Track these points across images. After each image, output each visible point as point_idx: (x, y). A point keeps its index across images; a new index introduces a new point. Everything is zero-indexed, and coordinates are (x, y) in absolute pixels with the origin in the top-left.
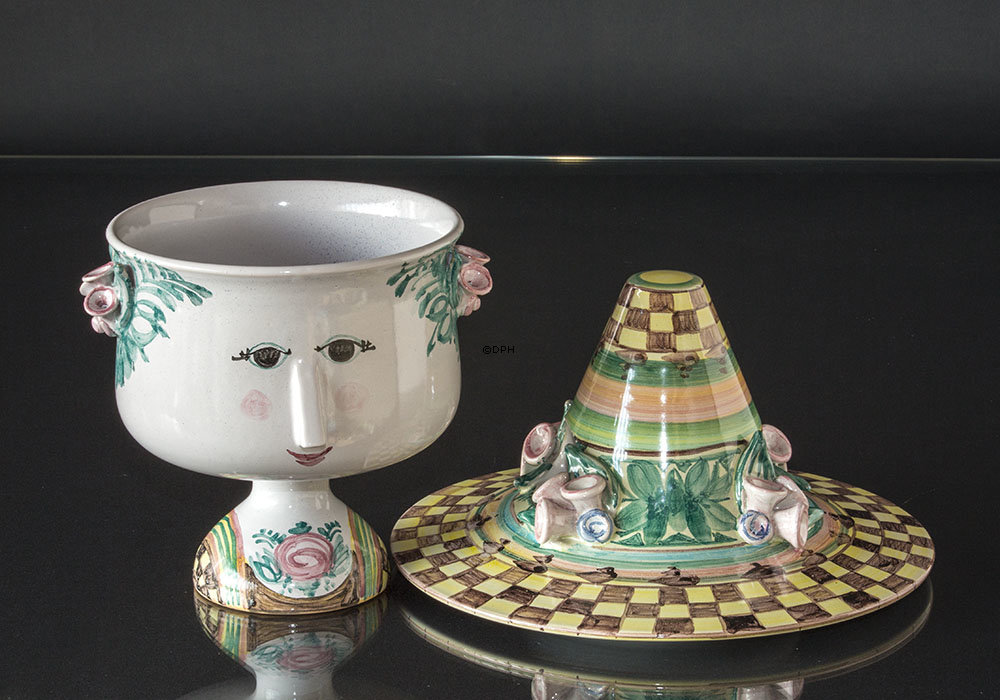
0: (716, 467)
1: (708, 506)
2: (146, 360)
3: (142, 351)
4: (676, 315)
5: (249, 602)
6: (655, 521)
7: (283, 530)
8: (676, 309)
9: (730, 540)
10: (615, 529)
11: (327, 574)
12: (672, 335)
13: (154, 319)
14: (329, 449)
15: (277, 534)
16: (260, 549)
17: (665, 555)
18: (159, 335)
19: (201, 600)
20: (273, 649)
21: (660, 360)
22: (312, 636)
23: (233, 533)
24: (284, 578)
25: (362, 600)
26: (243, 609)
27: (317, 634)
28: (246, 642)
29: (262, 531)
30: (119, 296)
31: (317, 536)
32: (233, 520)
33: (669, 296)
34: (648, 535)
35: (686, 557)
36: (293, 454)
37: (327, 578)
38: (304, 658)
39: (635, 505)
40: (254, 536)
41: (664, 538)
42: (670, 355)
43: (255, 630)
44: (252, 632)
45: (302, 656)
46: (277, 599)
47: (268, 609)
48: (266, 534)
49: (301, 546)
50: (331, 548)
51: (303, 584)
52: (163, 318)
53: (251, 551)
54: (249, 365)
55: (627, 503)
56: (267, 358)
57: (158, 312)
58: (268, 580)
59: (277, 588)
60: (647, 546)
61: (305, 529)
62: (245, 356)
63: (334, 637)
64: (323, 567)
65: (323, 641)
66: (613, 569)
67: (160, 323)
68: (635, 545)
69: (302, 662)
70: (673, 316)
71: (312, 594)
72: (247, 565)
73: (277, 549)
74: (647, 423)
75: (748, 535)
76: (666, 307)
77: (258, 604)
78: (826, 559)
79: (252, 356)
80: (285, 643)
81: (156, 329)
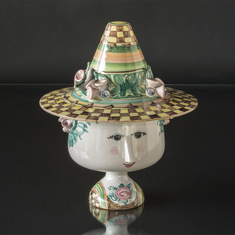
0: (138, 76)
1: (137, 87)
2: (81, 139)
3: (80, 137)
4: (124, 32)
5: (108, 207)
6: (122, 91)
7: (117, 186)
8: (124, 31)
9: (144, 96)
10: (111, 94)
11: (130, 198)
12: (124, 38)
13: (84, 128)
14: (134, 163)
15: (115, 187)
16: (111, 191)
17: (127, 100)
18: (85, 132)
19: (93, 207)
20: (115, 220)
21: (121, 45)
22: (126, 216)
23: (102, 187)
24: (118, 199)
25: (139, 205)
26: (106, 209)
27: (127, 215)
28: (107, 218)
29: (111, 187)
30: (72, 121)
31: (126, 188)
32: (101, 184)
33: (122, 27)
34: (121, 95)
35: (133, 101)
36: (125, 164)
37: (130, 199)
38: (123, 222)
39: (116, 87)
40: (109, 188)
41: (125, 96)
42: (123, 43)
43: (110, 214)
44: (109, 214)
45: (123, 221)
46: (116, 205)
47: (114, 208)
48: (112, 187)
49: (122, 190)
50: (130, 191)
51: (123, 201)
52: (87, 127)
53: (108, 192)
54: (113, 140)
55: (114, 87)
56: (117, 138)
57: (85, 126)
58: (114, 200)
59: (116, 202)
60: (121, 98)
61: (123, 186)
62: (111, 137)
63: (132, 215)
64: (129, 196)
65: (129, 217)
66: (113, 105)
67: (86, 129)
68: (118, 99)
69: (122, 223)
70: (124, 33)
71: (126, 204)
72: (107, 196)
73: (115, 192)
74: (118, 63)
75: (149, 94)
76: (121, 30)
77: (111, 207)
78: (170, 101)
79: (113, 137)
80: (118, 218)
81: (84, 130)
